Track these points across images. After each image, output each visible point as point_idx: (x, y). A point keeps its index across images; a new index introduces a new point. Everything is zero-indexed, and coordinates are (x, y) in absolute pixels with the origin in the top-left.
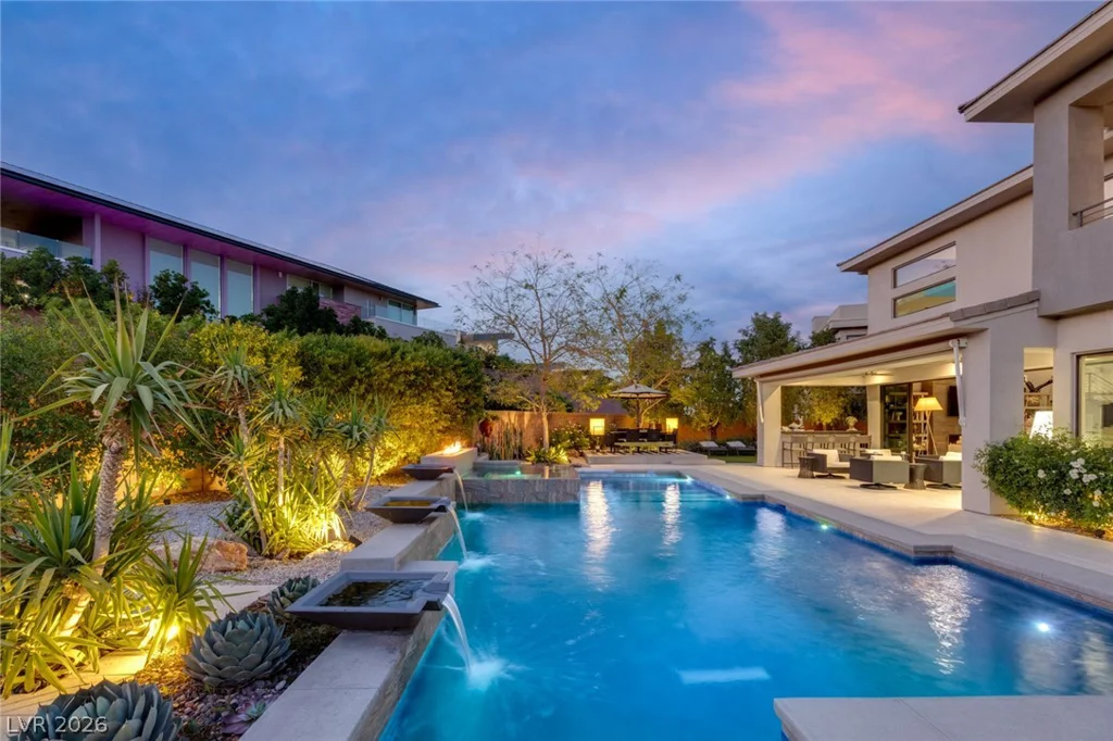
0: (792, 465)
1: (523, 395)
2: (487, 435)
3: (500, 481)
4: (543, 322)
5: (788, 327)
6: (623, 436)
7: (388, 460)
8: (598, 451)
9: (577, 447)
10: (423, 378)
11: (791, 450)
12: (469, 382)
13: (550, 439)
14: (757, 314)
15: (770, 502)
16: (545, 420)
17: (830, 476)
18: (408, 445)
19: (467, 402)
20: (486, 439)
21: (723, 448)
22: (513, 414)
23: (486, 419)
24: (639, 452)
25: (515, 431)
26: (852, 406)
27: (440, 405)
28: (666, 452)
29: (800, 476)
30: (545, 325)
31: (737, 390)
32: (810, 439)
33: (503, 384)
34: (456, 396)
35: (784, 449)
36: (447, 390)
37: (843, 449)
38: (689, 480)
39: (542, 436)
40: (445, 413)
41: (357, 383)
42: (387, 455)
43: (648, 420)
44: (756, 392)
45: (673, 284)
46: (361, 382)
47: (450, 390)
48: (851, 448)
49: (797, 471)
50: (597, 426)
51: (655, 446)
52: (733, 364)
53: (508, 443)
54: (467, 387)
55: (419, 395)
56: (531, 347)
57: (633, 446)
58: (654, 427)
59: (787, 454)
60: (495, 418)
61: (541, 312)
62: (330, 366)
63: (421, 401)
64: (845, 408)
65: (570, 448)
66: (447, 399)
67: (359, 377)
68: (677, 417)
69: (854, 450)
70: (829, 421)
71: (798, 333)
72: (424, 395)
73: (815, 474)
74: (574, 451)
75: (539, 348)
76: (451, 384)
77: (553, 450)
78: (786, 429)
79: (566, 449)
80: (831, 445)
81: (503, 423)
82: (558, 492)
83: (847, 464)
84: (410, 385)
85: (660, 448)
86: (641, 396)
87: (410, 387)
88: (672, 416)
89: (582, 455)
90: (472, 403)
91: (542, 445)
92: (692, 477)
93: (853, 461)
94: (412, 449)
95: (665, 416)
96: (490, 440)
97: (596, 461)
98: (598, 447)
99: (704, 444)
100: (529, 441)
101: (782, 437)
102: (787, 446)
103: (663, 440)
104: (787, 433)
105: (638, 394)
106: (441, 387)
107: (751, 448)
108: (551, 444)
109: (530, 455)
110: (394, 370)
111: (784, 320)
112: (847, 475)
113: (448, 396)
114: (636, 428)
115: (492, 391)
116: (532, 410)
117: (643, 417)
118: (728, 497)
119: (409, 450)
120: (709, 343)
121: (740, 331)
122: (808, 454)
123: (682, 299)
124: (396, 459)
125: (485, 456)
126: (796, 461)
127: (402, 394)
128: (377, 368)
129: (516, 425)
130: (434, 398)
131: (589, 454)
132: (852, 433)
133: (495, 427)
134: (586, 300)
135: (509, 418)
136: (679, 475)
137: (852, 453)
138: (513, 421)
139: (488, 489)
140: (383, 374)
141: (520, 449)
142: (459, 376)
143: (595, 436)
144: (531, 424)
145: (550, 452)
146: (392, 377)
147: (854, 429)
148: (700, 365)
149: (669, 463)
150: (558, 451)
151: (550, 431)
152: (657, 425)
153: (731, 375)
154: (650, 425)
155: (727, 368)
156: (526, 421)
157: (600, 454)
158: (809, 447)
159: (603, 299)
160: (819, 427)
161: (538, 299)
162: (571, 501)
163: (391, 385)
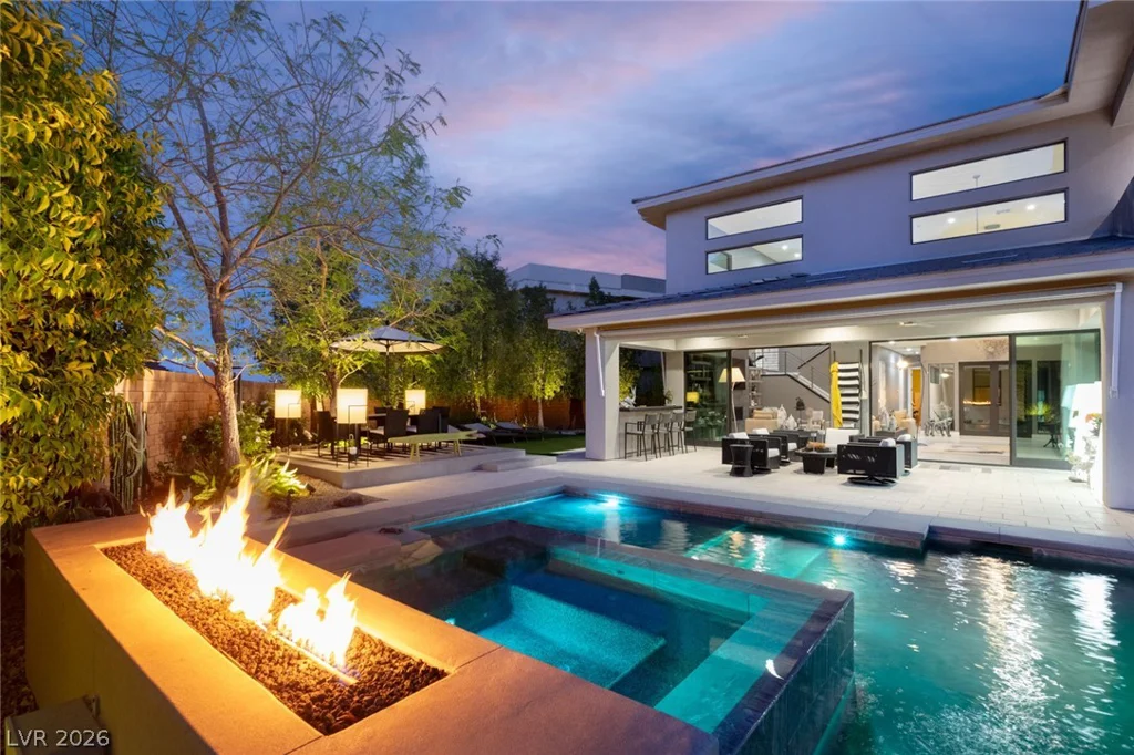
59: (631, 439)
98: (353, 451)
100: (152, 448)
102: (631, 429)
144: (156, 402)
149: (479, 468)
156: (147, 397)
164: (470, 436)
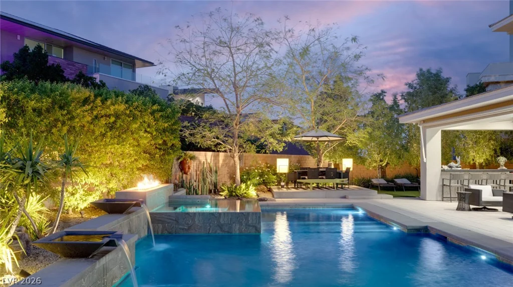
0: (451, 199)
1: (218, 138)
2: (186, 173)
3: (188, 214)
4: (236, 75)
5: (447, 80)
6: (305, 174)
7: (91, 195)
8: (283, 187)
9: (265, 183)
10: (123, 121)
11: (450, 186)
12: (166, 125)
13: (241, 176)
14: (421, 70)
15: (432, 232)
16: (237, 159)
17: (484, 209)
18: (109, 182)
19: (165, 143)
20: (184, 175)
21: (391, 184)
22: (209, 154)
23: (185, 159)
24: (318, 187)
25: (211, 171)
26: (501, 149)
27: (139, 145)
28: (342, 188)
29: (459, 209)
30: (237, 78)
31: (403, 135)
32: (466, 177)
33: (200, 128)
34: (154, 138)
35: (444, 185)
36: (146, 131)
37: (495, 185)
38: (361, 212)
39: (235, 173)
40: (145, 152)
41: (59, 125)
42: (90, 190)
43: (327, 161)
44: (420, 135)
45: (350, 44)
46: (63, 123)
47: (149, 132)
48: (502, 183)
49: (455, 204)
50: (283, 165)
51: (331, 183)
52: (401, 112)
53: (204, 180)
54: (164, 131)
55: (119, 136)
56: (226, 96)
57: (313, 182)
58: (333, 167)
59: (446, 189)
60: (192, 158)
61: (234, 66)
62: (34, 110)
63: (121, 141)
64: (495, 150)
65: (259, 184)
66: (145, 141)
67: (61, 118)
68: (353, 158)
69: (504, 186)
70: (482, 161)
71: (456, 86)
72: (124, 136)
73: (472, 207)
74: (263, 187)
75: (232, 98)
76: (149, 126)
77: (243, 186)
78: (446, 167)
79: (255, 185)
80: (484, 182)
81: (200, 162)
82: (241, 224)
83: (500, 199)
84: (111, 127)
85: (337, 184)
86: (320, 139)
87: (111, 128)
88: (348, 156)
89: (270, 190)
90: (170, 144)
91: (234, 182)
92: (364, 209)
93: (505, 195)
94: (113, 185)
95: (341, 157)
96: (189, 177)
97: (281, 196)
98: (283, 184)
99: (375, 181)
100: (223, 179)
101: (441, 175)
102: (447, 183)
103: (340, 178)
104: (447, 171)
105: (318, 137)
106: (139, 129)
107: (416, 185)
108: (242, 181)
109: (223, 191)
110: (95, 113)
111: (444, 75)
112: (500, 208)
113: (146, 137)
114: (316, 167)
115: (191, 135)
116: (225, 151)
117: (323, 158)
118: (395, 228)
119: (111, 186)
120: (380, 94)
121: (406, 85)
122: (466, 190)
123: (357, 57)
124: (98, 193)
125: (182, 192)
126: (455, 195)
127: (103, 135)
128: (78, 111)
129: (212, 165)
130: (134, 139)
131: (275, 189)
132: (503, 171)
133: (193, 166)
134: (274, 56)
135: (206, 157)
136: (352, 208)
137: (502, 188)
138: (209, 161)
139: (177, 221)
140: (84, 117)
141: (215, 185)
142: (156, 120)
143: (281, 174)
144: (225, 163)
145: (240, 188)
146: (93, 119)
147: (504, 168)
148: (372, 113)
149: (345, 197)
150: (247, 187)
151: (241, 169)
152: (335, 165)
153: (398, 122)
154: (330, 165)
155: (395, 116)
156: (221, 162)
157: (285, 190)
158: (466, 183)
159: (287, 55)
160: (473, 167)
161: (232, 55)
162: (253, 232)
163: (92, 126)
164: (343, 181)
